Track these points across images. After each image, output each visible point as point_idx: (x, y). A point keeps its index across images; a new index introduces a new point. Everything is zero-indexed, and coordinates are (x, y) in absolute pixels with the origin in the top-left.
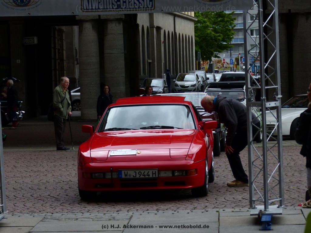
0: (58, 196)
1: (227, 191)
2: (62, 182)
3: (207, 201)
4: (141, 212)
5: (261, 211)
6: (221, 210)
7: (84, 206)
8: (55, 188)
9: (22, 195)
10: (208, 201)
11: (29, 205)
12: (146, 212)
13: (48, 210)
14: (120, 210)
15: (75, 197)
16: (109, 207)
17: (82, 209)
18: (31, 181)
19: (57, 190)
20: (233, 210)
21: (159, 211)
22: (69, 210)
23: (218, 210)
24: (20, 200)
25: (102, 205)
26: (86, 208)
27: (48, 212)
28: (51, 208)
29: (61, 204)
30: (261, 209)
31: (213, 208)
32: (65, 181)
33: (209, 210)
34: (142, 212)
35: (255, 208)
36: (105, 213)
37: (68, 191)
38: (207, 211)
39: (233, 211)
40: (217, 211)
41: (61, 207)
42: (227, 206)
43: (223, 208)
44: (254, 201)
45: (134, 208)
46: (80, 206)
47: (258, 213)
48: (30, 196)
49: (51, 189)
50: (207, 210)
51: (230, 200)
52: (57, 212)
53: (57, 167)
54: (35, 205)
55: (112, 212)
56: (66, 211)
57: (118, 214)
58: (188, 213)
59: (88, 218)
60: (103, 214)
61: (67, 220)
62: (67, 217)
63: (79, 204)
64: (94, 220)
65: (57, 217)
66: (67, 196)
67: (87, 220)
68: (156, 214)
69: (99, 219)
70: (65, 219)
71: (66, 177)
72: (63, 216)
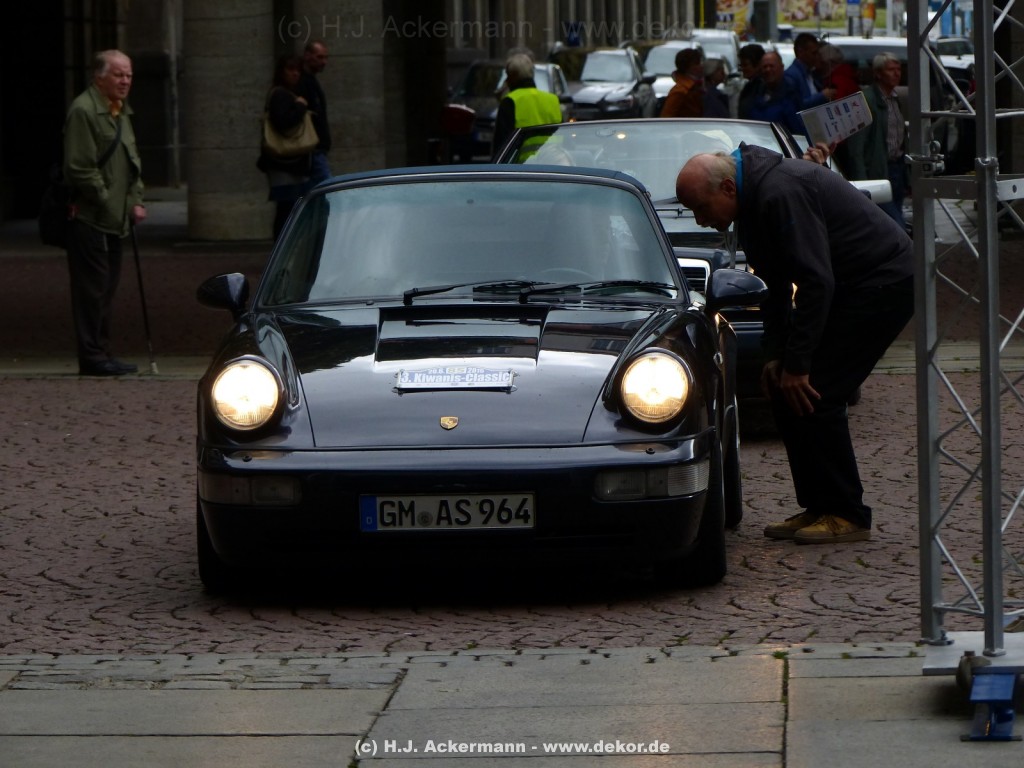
0: (82, 576)
1: (821, 564)
2: (100, 515)
3: (734, 610)
4: (445, 656)
5: (969, 654)
6: (795, 651)
7: (197, 626)
8: (71, 542)
10: (740, 607)
12: (465, 653)
13: (40, 641)
14: (355, 644)
15: (158, 586)
16: (305, 632)
17: (188, 638)
19: (79, 553)
20: (848, 648)
21: (526, 651)
22: (129, 642)
23: (780, 647)
25: (274, 622)
26: (205, 631)
27: (36, 648)
28: (49, 632)
29: (99, 615)
30: (970, 649)
31: (761, 641)
32: (116, 511)
33: (744, 646)
34: (450, 652)
35: (944, 642)
36: (288, 655)
37: (127, 557)
38: (734, 654)
39: (846, 656)
40: (778, 655)
41: (95, 628)
42: (823, 630)
43: (803, 641)
44: (941, 612)
45: (414, 636)
46: (177, 623)
47: (954, 664)
49: (51, 545)
50: (734, 648)
51: (835, 605)
52: (77, 651)
53: (77, 449)
55: (319, 653)
56: (117, 645)
57: (346, 659)
58: (652, 661)
59: (214, 676)
60: (277, 662)
61: (120, 684)
62: (122, 672)
63: (172, 613)
64: (239, 686)
65: (77, 672)
66: (122, 577)
67: (207, 684)
68: (510, 664)
69: (259, 683)
70: (112, 679)
71: (116, 493)
72: (103, 666)
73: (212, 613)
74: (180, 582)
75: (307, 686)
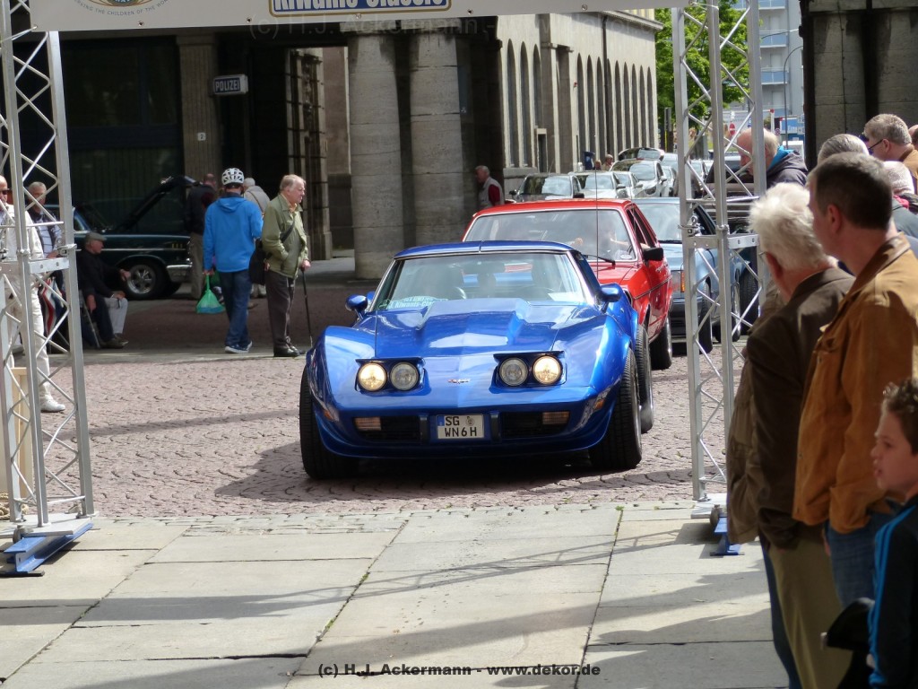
2: (261, 436)
4: (433, 512)
5: (716, 506)
6: (628, 506)
7: (298, 498)
8: (239, 452)
9: (152, 472)
10: (604, 482)
11: (164, 493)
12: (444, 510)
13: (208, 508)
14: (384, 507)
15: (282, 476)
16: (358, 500)
17: (291, 505)
18: (185, 436)
20: (659, 504)
21: (478, 509)
22: (257, 508)
23: (621, 504)
24: (145, 484)
26: (301, 501)
27: (205, 512)
28: (214, 503)
29: (243, 493)
30: (717, 504)
31: (612, 500)
32: (269, 433)
33: (601, 504)
34: (435, 510)
35: (704, 500)
36: (343, 513)
37: (269, 459)
38: (594, 508)
39: (657, 508)
40: (619, 509)
41: (240, 500)
42: (648, 494)
43: (635, 500)
45: (418, 501)
46: (286, 496)
47: (710, 513)
48: (171, 474)
49: (227, 453)
50: (595, 505)
51: (658, 479)
52: (227, 514)
53: (258, 399)
54: (178, 495)
55: (362, 512)
56: (250, 510)
57: (376, 515)
58: (547, 513)
59: (299, 527)
60: (337, 518)
61: (245, 532)
62: (249, 525)
63: (286, 491)
64: (312, 532)
65: (223, 526)
66: (262, 471)
67: (293, 531)
68: (467, 516)
69: (324, 531)
70: (242, 529)
71: (272, 423)
72: (239, 523)
73: (308, 490)
74: (295, 473)
75: (350, 531)
